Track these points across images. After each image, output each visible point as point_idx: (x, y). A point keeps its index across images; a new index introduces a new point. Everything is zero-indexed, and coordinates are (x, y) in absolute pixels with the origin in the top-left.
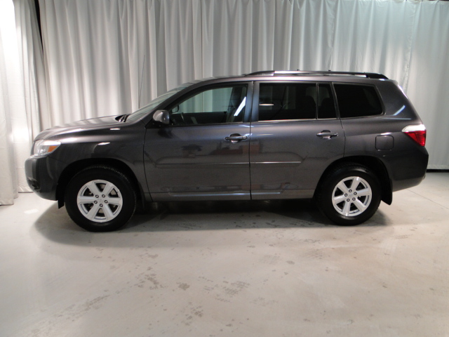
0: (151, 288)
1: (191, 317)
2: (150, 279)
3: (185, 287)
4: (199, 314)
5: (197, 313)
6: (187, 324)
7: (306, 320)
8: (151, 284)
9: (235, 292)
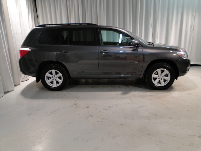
0: (75, 107)
1: (88, 117)
2: (75, 105)
3: (88, 107)
4: (92, 116)
5: (91, 116)
6: (87, 119)
7: (132, 119)
8: (76, 106)
9: (106, 109)
